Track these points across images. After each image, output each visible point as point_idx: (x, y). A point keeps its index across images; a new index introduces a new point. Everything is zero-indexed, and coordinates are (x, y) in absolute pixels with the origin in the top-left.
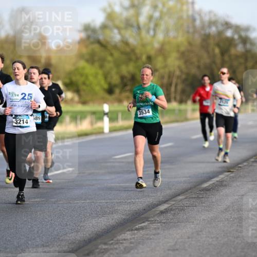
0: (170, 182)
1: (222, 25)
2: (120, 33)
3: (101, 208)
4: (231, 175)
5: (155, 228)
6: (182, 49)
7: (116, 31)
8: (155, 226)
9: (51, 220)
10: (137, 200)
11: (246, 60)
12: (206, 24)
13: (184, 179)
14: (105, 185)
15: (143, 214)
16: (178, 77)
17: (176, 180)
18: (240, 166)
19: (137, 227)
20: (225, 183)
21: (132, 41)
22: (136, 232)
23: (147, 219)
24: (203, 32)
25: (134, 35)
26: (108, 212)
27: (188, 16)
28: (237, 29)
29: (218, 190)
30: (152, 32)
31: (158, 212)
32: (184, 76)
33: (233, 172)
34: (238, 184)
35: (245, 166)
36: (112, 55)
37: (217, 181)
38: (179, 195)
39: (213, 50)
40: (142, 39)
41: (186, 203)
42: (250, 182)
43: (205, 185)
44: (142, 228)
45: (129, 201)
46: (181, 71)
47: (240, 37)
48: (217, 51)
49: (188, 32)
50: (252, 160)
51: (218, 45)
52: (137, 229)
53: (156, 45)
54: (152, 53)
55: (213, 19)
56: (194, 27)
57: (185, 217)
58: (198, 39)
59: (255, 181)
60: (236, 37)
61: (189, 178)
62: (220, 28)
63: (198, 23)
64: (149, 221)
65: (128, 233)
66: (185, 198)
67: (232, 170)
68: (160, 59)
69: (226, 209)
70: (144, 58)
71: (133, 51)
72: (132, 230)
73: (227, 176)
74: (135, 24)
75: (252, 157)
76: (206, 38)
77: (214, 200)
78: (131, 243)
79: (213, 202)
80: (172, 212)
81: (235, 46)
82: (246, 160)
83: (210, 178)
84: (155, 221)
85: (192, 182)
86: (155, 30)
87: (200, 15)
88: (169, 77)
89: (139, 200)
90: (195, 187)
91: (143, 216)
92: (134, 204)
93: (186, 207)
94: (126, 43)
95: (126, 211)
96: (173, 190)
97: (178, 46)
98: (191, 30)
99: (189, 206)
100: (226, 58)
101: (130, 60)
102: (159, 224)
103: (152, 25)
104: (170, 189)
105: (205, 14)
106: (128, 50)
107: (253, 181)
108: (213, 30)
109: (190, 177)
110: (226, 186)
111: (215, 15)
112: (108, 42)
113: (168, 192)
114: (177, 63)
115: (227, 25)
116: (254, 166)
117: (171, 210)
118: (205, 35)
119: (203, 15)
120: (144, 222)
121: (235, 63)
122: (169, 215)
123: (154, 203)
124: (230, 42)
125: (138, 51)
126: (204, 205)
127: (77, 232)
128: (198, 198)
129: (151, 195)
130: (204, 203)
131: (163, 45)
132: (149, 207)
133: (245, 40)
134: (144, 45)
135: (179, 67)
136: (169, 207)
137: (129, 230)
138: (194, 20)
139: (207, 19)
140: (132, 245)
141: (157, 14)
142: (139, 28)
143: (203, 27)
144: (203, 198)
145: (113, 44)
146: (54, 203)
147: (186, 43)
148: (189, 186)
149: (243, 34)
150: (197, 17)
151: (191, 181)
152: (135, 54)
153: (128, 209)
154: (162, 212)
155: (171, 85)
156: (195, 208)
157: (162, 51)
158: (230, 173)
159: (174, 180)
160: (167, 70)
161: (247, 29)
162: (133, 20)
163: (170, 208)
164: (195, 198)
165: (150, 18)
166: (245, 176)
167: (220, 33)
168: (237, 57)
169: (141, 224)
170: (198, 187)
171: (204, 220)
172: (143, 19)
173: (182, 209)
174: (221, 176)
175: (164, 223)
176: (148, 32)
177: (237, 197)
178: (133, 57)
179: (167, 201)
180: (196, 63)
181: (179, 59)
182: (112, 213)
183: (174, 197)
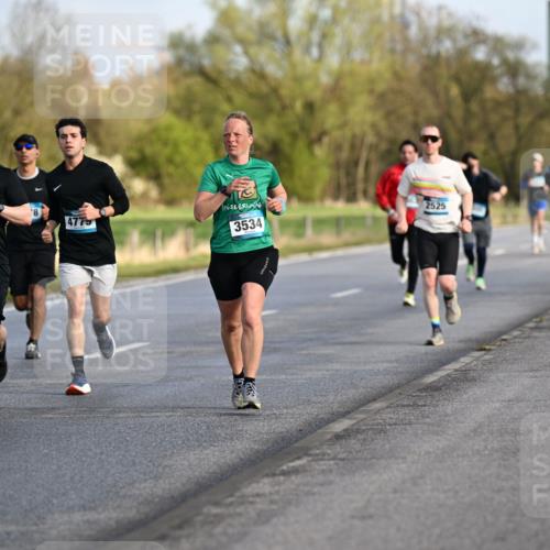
0: (355, 372)
1: (466, 36)
2: (246, 53)
3: (208, 427)
4: (487, 357)
5: (323, 471)
6: (381, 87)
7: (238, 49)
8: (323, 465)
9: (102, 453)
10: (285, 411)
11: (517, 111)
12: (432, 33)
13: (385, 365)
14: (217, 378)
15: (296, 441)
16: (372, 147)
17: (368, 367)
18: (504, 337)
19: (285, 468)
20: (472, 374)
21: (272, 70)
22: (282, 478)
23: (305, 452)
24: (424, 51)
25: (277, 55)
26: (223, 435)
27: (392, 17)
28: (498, 44)
29: (457, 390)
30: (315, 52)
31: (329, 436)
32: (384, 146)
33: (490, 350)
34: (501, 375)
35: (515, 337)
36: (229, 99)
37: (456, 370)
38: (374, 400)
39: (447, 90)
40: (293, 66)
41: (388, 416)
42: (525, 371)
43: (430, 379)
44: (296, 471)
45: (268, 412)
46: (378, 134)
47: (505, 62)
48: (455, 91)
49: (393, 51)
50: (531, 325)
51: (457, 79)
52: (284, 473)
53: (325, 79)
54: (316, 95)
55: (446, 23)
56: (406, 40)
57: (387, 446)
58: (413, 66)
59: (537, 370)
60: (496, 61)
61: (395, 364)
62: (462, 43)
63: (413, 31)
64: (310, 455)
65: (266, 480)
66: (388, 407)
67: (487, 347)
68: (333, 108)
69: (475, 431)
70: (299, 106)
71: (275, 91)
72: (274, 475)
73: (477, 359)
74: (279, 34)
75: (530, 319)
76: (432, 63)
77: (449, 411)
78: (272, 502)
79: (446, 415)
80: (360, 436)
81: (494, 80)
82: (519, 325)
83: (442, 363)
84: (324, 454)
85: (401, 373)
86: (320, 46)
87: (418, 14)
88: (353, 147)
89: (290, 411)
90: (409, 382)
91: (296, 445)
92: (277, 418)
93: (390, 425)
94: (261, 75)
95: (261, 433)
96: (361, 390)
97: (372, 81)
98: (399, 47)
99: (395, 424)
100: (474, 107)
101: (269, 110)
102: (332, 462)
103: (315, 36)
104: (355, 386)
105: (430, 13)
106: (264, 89)
107: (532, 370)
108: (447, 46)
109: (397, 361)
110: (474, 380)
111: (450, 15)
112: (220, 72)
113: (352, 394)
114: (369, 117)
115: (477, 36)
116: (536, 338)
117: (358, 431)
118: (429, 56)
119: (424, 14)
120: (299, 458)
121: (494, 118)
122: (354, 443)
123: (321, 416)
124: (484, 72)
125: (284, 92)
126: (428, 420)
127: (157, 478)
128: (415, 405)
129: (314, 399)
130: (428, 417)
131: (338, 78)
132: (310, 424)
133: (514, 69)
134: (298, 80)
135: (374, 126)
136: (353, 425)
137: (267, 475)
138: (405, 25)
139: (432, 22)
140: (274, 507)
141: (326, 13)
142: (288, 42)
143: (424, 41)
144: (425, 406)
145: (232, 76)
146: (108, 417)
147: (388, 75)
148: (396, 380)
149: (511, 55)
150: (412, 18)
151: (400, 370)
152: (279, 98)
153: (266, 428)
154: (338, 437)
155: (356, 164)
156: (408, 427)
157: (336, 91)
158: (483, 352)
159: (363, 368)
160: (348, 133)
161: (519, 45)
162: (275, 25)
163: (356, 427)
164: (408, 406)
165: (312, 20)
166: (516, 359)
167: (462, 54)
168: (498, 104)
169: (293, 461)
170: (415, 382)
171: (428, 453)
172: (295, 24)
173: (381, 430)
174: (465, 360)
175: (343, 460)
176: (307, 50)
177: (498, 405)
178: (277, 105)
179: (348, 413)
180: (411, 118)
181: (373, 108)
182: (232, 439)
183: (363, 405)
